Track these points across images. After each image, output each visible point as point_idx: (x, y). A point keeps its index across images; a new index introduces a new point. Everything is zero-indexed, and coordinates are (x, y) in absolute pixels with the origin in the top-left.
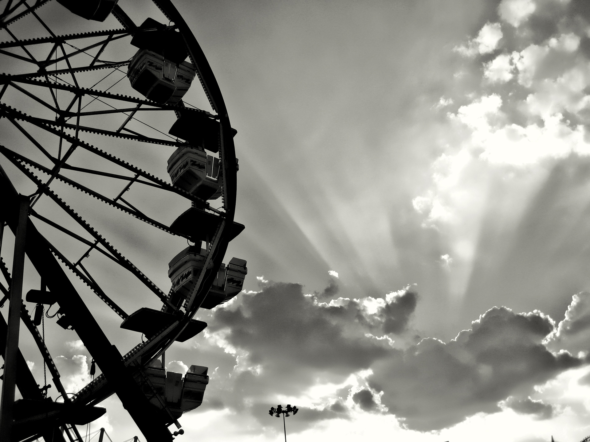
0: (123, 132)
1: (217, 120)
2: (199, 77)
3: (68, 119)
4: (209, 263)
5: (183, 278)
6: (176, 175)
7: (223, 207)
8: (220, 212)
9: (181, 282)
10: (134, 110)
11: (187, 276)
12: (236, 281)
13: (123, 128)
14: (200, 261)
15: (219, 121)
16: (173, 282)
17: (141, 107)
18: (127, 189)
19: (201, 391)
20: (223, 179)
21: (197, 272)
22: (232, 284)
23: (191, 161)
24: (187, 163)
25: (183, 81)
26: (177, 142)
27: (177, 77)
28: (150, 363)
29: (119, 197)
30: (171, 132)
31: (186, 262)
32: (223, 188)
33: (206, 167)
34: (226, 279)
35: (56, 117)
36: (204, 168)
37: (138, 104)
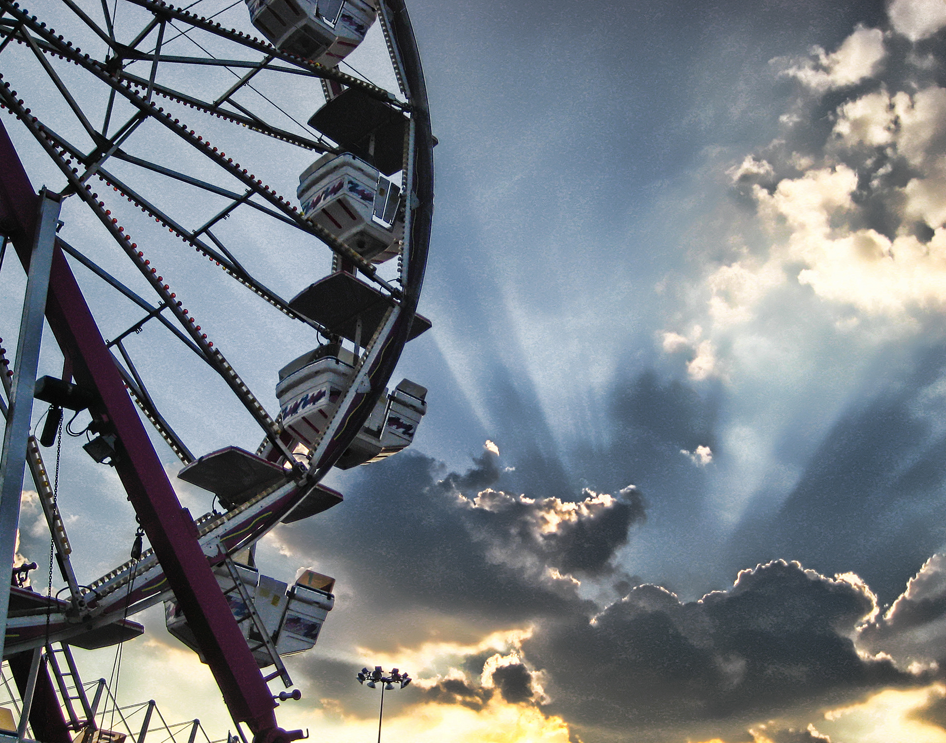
0: (225, 106)
1: (405, 113)
2: (382, 26)
3: (129, 64)
4: (362, 383)
5: (306, 402)
6: (315, 204)
7: (398, 280)
8: (392, 288)
9: (300, 410)
10: (257, 68)
11: (315, 399)
12: (404, 424)
13: (226, 98)
14: (344, 374)
15: (408, 115)
16: (284, 407)
17: (271, 63)
18: (224, 214)
19: (318, 622)
20: (404, 227)
21: (336, 395)
22: (397, 428)
23: (350, 182)
24: (341, 185)
25: (352, 26)
26: (320, 143)
27: (342, 17)
28: (236, 554)
29: (205, 229)
30: (313, 122)
31: (317, 373)
32: (403, 244)
33: (374, 198)
34: (387, 418)
35: (108, 57)
36: (371, 199)
37: (267, 55)
